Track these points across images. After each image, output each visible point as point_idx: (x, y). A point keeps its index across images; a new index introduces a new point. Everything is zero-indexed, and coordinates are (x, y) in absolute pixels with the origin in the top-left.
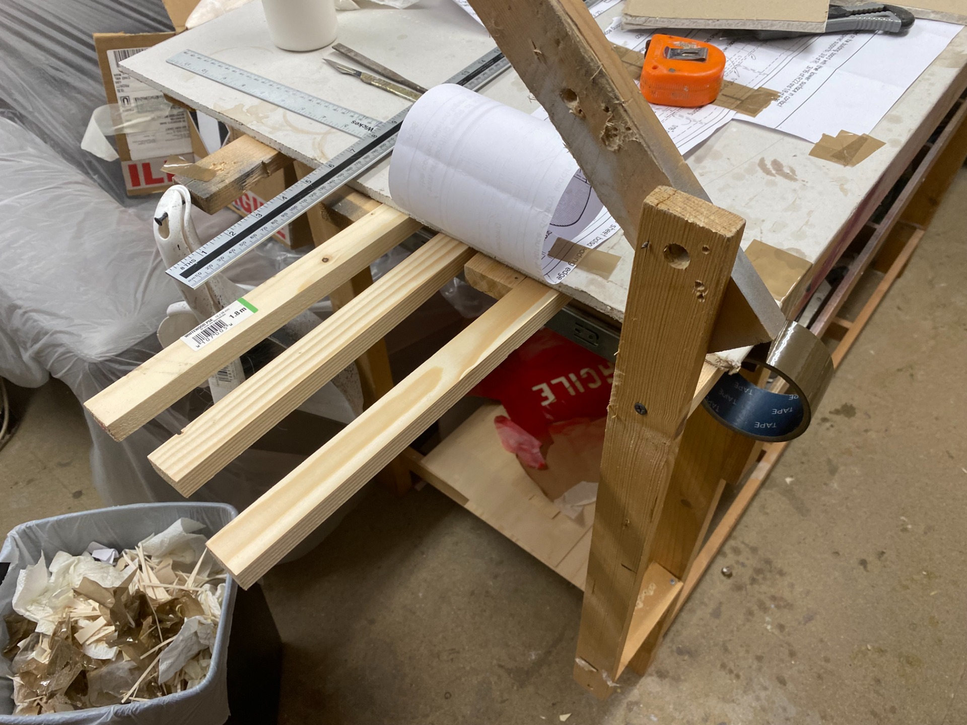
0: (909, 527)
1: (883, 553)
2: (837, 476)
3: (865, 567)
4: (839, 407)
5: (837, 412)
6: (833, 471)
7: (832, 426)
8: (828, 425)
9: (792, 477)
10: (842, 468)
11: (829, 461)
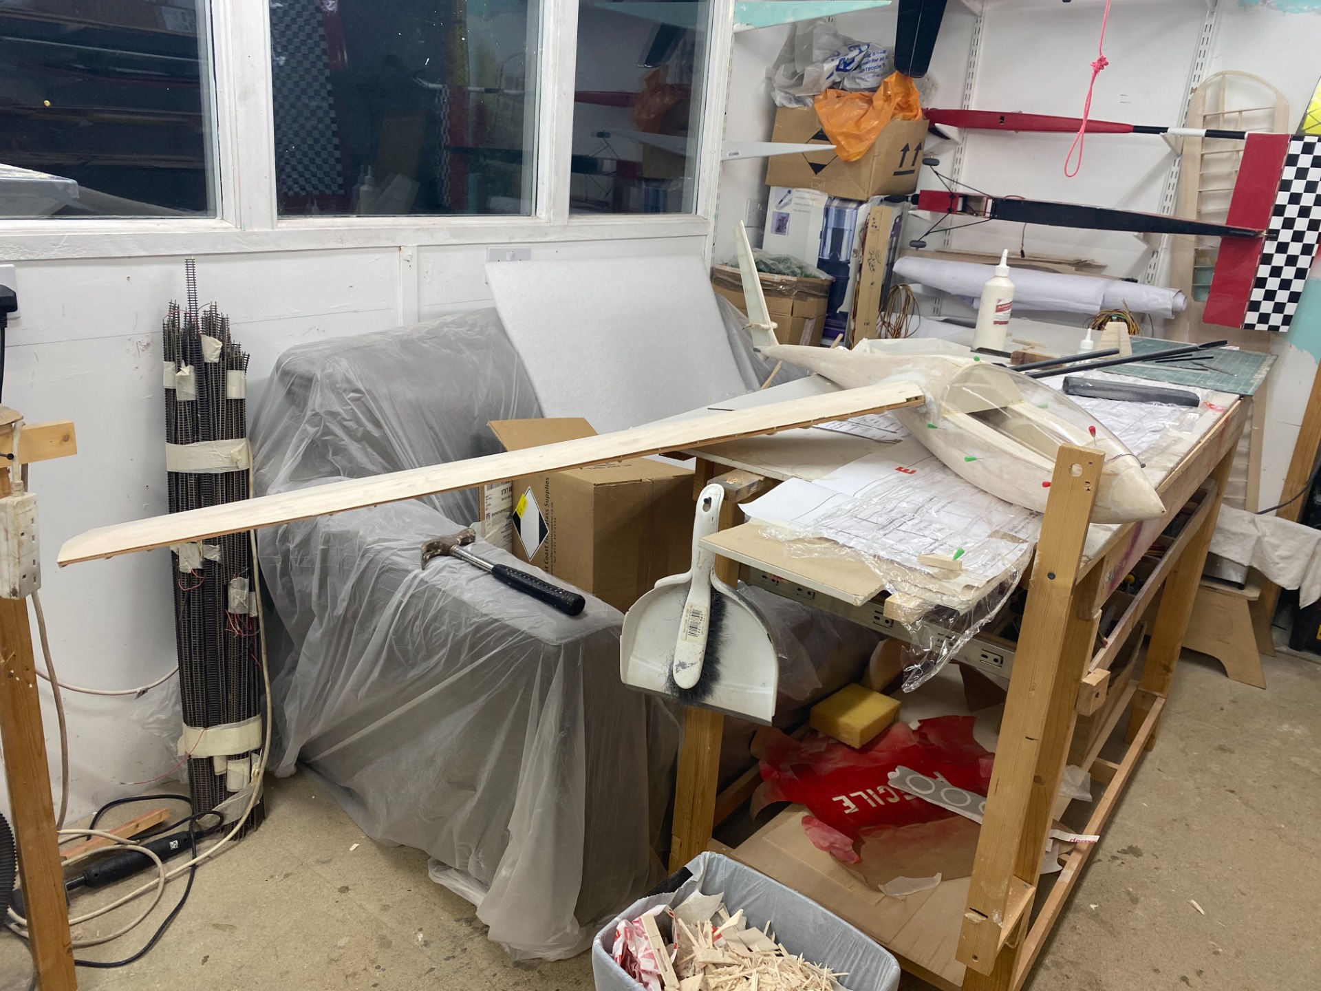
0: (1220, 950)
1: (1201, 971)
2: (1139, 905)
3: (1188, 984)
4: (1126, 848)
5: (1124, 852)
6: (1135, 901)
7: (1123, 863)
8: (1119, 862)
9: (1095, 904)
10: (1142, 899)
11: (1129, 893)
